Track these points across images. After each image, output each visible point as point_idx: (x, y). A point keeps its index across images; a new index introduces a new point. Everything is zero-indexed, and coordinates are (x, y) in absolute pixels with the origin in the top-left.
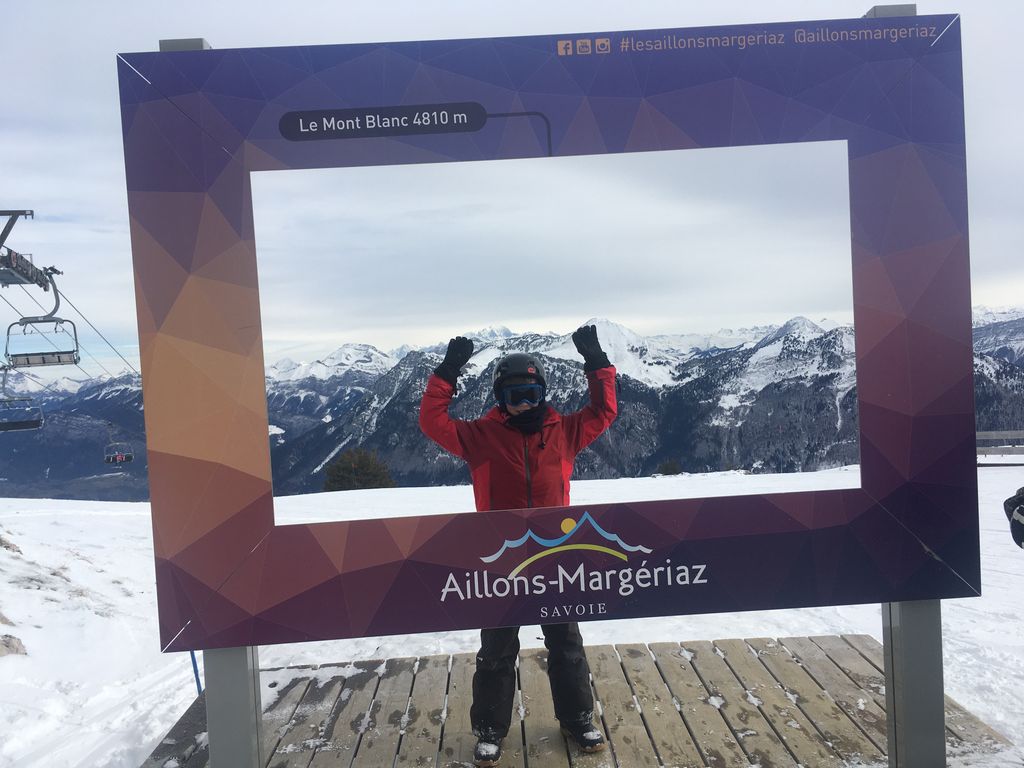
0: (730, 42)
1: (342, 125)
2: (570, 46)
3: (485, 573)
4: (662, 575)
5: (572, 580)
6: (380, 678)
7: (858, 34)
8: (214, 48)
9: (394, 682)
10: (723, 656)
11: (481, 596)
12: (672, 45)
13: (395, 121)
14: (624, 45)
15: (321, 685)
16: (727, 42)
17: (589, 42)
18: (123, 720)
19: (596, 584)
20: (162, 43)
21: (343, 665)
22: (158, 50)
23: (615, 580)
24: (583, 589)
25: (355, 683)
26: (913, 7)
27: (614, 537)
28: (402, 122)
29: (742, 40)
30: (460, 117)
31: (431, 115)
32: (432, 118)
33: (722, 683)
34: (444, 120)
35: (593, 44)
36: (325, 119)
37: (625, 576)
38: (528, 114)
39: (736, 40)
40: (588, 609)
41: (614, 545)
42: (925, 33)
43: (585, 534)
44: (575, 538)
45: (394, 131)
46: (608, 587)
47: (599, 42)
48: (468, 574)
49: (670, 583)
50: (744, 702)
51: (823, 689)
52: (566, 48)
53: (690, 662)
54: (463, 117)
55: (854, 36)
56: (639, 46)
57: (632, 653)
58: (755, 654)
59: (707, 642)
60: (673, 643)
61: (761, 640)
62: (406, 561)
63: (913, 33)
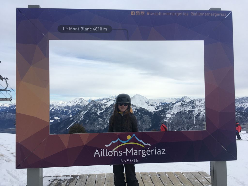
0: (175, 15)
1: (74, 29)
2: (134, 13)
3: (106, 149)
4: (154, 152)
5: (129, 152)
6: (77, 180)
7: (207, 14)
8: (41, 8)
9: (81, 181)
10: (168, 176)
11: (105, 156)
12: (160, 14)
13: (88, 29)
14: (148, 13)
16: (174, 14)
17: (139, 12)
19: (136, 154)
20: (28, 5)
23: (141, 153)
24: (132, 155)
26: (221, 9)
27: (141, 141)
28: (90, 29)
29: (178, 14)
30: (105, 29)
31: (98, 28)
32: (98, 29)
33: (168, 183)
34: (101, 28)
35: (140, 13)
36: (70, 28)
38: (123, 29)
39: (176, 14)
40: (133, 160)
41: (141, 143)
42: (223, 15)
44: (131, 141)
45: (88, 32)
46: (139, 155)
47: (141, 12)
48: (101, 150)
49: (155, 154)
51: (194, 185)
52: (133, 13)
53: (159, 178)
54: (106, 29)
55: (206, 15)
56: (152, 14)
57: (144, 175)
58: (176, 176)
59: (164, 172)
60: (155, 173)
61: (178, 173)
62: (85, 145)
63: (221, 15)
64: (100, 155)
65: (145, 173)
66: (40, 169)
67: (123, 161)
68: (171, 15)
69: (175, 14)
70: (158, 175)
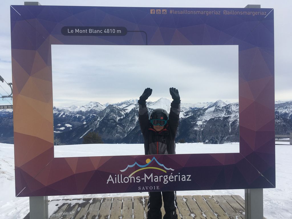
1: (82, 31)
2: (154, 11)
3: (121, 175)
4: (177, 178)
5: (149, 178)
6: (90, 204)
8: (42, 5)
9: (95, 206)
10: (195, 201)
11: (120, 182)
12: (186, 13)
13: (98, 31)
14: (171, 12)
15: (72, 206)
17: (160, 10)
18: (12, 213)
19: (156, 180)
20: (25, 3)
21: (79, 199)
22: (24, 5)
23: (162, 179)
24: (152, 181)
25: (82, 205)
26: (260, 6)
27: (162, 165)
28: (100, 32)
29: (207, 12)
30: (119, 31)
32: (110, 31)
33: (195, 209)
34: (114, 30)
36: (76, 29)
37: (166, 178)
38: (140, 31)
40: (153, 188)
41: (162, 168)
42: (263, 14)
43: (153, 164)
44: (150, 165)
45: (98, 34)
46: (160, 181)
47: (163, 10)
48: (116, 175)
49: (179, 180)
50: (201, 215)
51: (225, 212)
52: (153, 12)
53: (186, 202)
55: (242, 13)
56: (176, 12)
58: (205, 200)
59: (191, 196)
60: (181, 196)
62: (96, 170)
63: (260, 13)
66: (44, 197)
68: (199, 13)
69: (204, 13)
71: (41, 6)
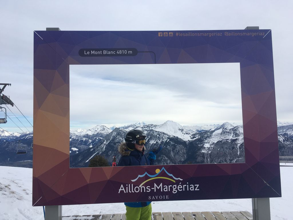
1: (96, 53)
3: (132, 185)
4: (186, 187)
5: (158, 188)
7: (242, 34)
10: (204, 217)
11: (131, 192)
12: (190, 35)
13: (112, 52)
14: (177, 34)
16: (206, 35)
17: (167, 33)
19: (166, 189)
20: (47, 28)
21: (89, 216)
22: (46, 30)
23: (171, 188)
24: (162, 191)
26: (258, 27)
27: (171, 175)
28: (114, 53)
29: (210, 34)
31: (122, 51)
34: (126, 51)
35: (168, 34)
36: (92, 51)
38: (149, 52)
39: (208, 34)
40: (163, 197)
41: (171, 178)
42: (261, 34)
43: (163, 174)
44: (160, 175)
45: (111, 55)
46: (169, 191)
47: (170, 33)
48: (127, 185)
49: (188, 190)
52: (161, 35)
53: (194, 218)
54: (131, 52)
56: (181, 35)
57: (177, 215)
58: (214, 216)
59: (200, 212)
60: (189, 212)
61: (216, 212)
62: (108, 180)
63: (258, 34)
64: (126, 191)
65: (178, 213)
66: (59, 206)
67: (151, 198)
70: (193, 215)
71: (61, 31)
